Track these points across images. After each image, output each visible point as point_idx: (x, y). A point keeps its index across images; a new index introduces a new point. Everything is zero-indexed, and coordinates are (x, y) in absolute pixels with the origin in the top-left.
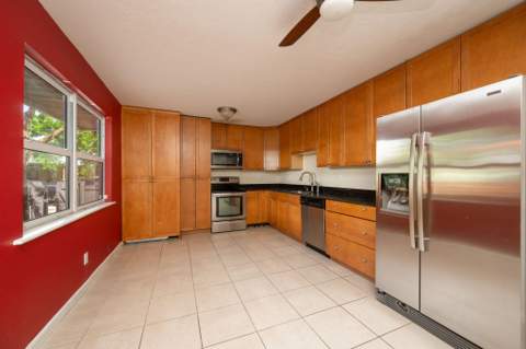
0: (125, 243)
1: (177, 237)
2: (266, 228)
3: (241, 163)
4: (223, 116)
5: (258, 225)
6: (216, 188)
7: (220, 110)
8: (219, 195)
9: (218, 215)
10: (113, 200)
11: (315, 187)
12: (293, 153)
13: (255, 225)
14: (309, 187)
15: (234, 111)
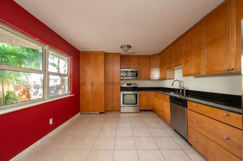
0: (81, 113)
1: (103, 113)
2: (151, 113)
3: (137, 76)
4: (123, 50)
5: (147, 111)
6: (123, 89)
7: (122, 47)
8: (124, 92)
9: (123, 103)
10: (73, 94)
11: (183, 90)
12: (167, 69)
13: (145, 111)
14: (179, 90)
15: (129, 47)
